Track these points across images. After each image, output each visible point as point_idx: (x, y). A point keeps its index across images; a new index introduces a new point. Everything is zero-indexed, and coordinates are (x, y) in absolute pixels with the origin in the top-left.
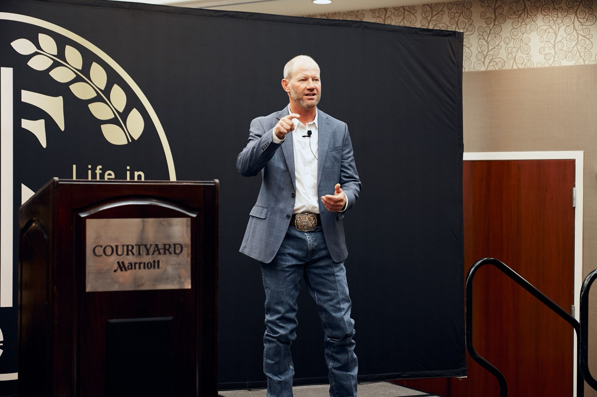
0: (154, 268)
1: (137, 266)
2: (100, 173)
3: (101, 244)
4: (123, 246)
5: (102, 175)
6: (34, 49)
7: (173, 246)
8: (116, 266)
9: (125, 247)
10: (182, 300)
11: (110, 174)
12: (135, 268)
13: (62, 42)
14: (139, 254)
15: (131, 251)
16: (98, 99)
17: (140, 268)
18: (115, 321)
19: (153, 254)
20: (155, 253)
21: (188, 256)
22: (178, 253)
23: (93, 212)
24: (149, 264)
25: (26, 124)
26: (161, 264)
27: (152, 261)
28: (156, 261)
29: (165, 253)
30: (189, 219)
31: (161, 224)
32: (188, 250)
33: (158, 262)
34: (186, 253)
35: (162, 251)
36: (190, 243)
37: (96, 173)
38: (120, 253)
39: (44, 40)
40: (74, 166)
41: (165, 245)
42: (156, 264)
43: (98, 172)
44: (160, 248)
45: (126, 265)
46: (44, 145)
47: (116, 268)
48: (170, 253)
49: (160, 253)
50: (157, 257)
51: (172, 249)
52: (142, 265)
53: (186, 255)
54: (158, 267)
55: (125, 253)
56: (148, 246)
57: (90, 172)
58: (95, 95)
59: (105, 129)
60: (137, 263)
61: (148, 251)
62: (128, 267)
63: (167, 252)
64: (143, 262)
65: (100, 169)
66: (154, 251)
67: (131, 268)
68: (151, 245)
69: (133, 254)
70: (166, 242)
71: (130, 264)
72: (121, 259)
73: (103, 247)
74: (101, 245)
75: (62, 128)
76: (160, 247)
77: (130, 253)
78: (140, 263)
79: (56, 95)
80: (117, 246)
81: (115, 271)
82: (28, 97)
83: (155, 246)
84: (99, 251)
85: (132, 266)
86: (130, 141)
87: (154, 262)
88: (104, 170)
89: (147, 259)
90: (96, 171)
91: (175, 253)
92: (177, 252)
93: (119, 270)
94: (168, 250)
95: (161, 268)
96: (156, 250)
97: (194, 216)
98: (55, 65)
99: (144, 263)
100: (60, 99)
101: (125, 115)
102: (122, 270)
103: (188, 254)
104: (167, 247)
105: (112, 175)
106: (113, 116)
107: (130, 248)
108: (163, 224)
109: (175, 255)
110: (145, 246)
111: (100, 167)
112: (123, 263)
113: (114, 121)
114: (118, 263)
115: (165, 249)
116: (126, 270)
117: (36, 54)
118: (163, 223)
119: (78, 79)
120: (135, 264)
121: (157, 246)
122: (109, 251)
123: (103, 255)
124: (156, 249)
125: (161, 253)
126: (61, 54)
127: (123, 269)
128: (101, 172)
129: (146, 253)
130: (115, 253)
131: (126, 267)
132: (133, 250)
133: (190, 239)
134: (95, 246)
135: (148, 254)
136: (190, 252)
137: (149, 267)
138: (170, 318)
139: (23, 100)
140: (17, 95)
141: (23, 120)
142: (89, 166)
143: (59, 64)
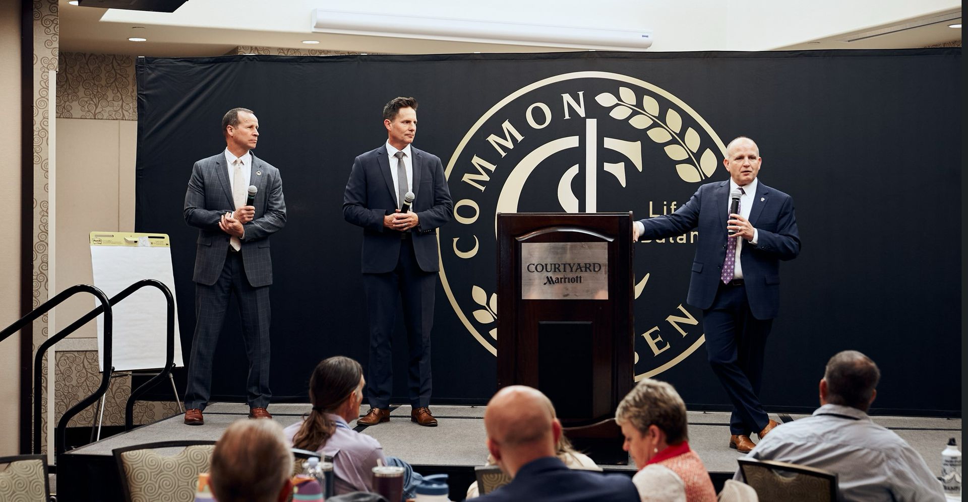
0: (577, 282)
1: (563, 280)
2: (675, 209)
3: (533, 262)
4: (551, 264)
6: (616, 101)
7: (592, 265)
8: (546, 281)
9: (553, 266)
10: (601, 309)
12: (561, 282)
13: (640, 93)
14: (565, 271)
15: (558, 268)
16: (673, 142)
17: (565, 282)
18: (544, 322)
19: (576, 271)
20: (578, 270)
21: (605, 274)
23: (528, 237)
24: (573, 279)
25: (608, 167)
26: (582, 279)
27: (575, 277)
28: (579, 277)
29: (586, 271)
30: (607, 243)
31: (582, 247)
32: (605, 268)
33: (580, 277)
34: (604, 271)
35: (583, 269)
36: (607, 263)
38: (549, 270)
39: (625, 93)
40: (651, 203)
41: (586, 264)
42: (579, 279)
43: (673, 207)
44: (581, 266)
45: (554, 280)
46: (624, 185)
48: (591, 271)
49: (581, 271)
50: (579, 274)
51: (592, 268)
52: (567, 280)
53: (604, 273)
54: (581, 282)
55: (553, 270)
56: (572, 265)
57: (665, 207)
58: (671, 138)
59: (679, 168)
60: (563, 278)
61: (572, 269)
63: (588, 270)
64: (567, 277)
65: (675, 205)
66: (577, 269)
67: (558, 282)
68: (574, 264)
69: (560, 271)
70: (587, 261)
71: (557, 279)
72: (550, 275)
73: (535, 265)
74: (533, 264)
75: (640, 168)
77: (557, 270)
79: (634, 141)
80: (546, 265)
81: (545, 284)
82: (610, 143)
83: (577, 265)
84: (533, 268)
85: (558, 281)
86: (704, 178)
87: (577, 277)
89: (571, 275)
90: (671, 207)
91: (594, 271)
92: (596, 270)
93: (548, 283)
94: (589, 268)
95: (583, 283)
96: (579, 268)
97: (611, 240)
98: (635, 113)
99: (569, 278)
101: (698, 155)
102: (550, 283)
103: (605, 271)
104: (588, 266)
106: (688, 157)
107: (557, 266)
109: (595, 273)
110: (569, 264)
111: (675, 203)
112: (551, 277)
113: (688, 161)
114: (547, 277)
115: (586, 267)
116: (554, 283)
117: (617, 105)
118: (584, 246)
119: (655, 125)
120: (561, 278)
121: (579, 264)
122: (539, 268)
123: (535, 271)
126: (640, 104)
128: (675, 207)
129: (570, 270)
130: (544, 270)
131: (554, 281)
132: (559, 268)
133: (607, 260)
134: (528, 265)
135: (572, 271)
136: (607, 270)
137: (573, 281)
138: (590, 323)
139: (605, 146)
140: (600, 143)
141: (605, 164)
142: (665, 203)
143: (637, 113)
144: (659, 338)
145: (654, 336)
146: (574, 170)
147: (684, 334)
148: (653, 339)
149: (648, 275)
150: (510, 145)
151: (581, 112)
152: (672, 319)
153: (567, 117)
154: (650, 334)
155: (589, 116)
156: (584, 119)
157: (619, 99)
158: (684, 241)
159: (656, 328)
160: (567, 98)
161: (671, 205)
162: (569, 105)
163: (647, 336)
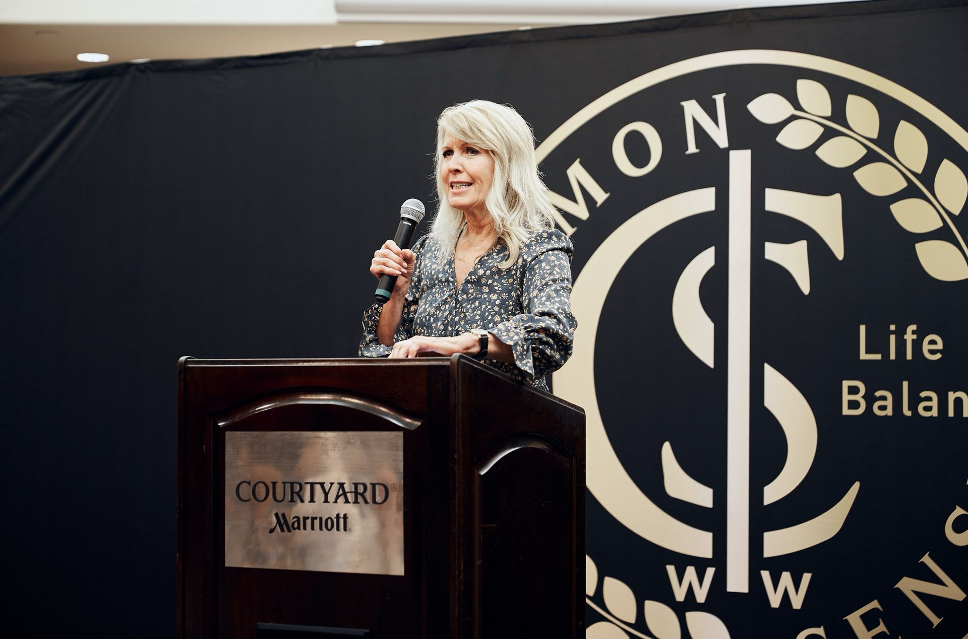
0: (338, 529)
1: (309, 522)
2: (913, 340)
3: (248, 477)
4: (284, 483)
5: (917, 345)
6: (790, 110)
7: (369, 487)
8: (273, 522)
9: (288, 486)
10: (388, 598)
11: (932, 342)
12: (305, 528)
13: (839, 90)
14: (312, 501)
15: (298, 493)
16: (910, 192)
17: (313, 528)
18: (269, 625)
19: (336, 502)
20: (338, 501)
21: (398, 509)
22: (380, 502)
23: (238, 418)
24: (329, 521)
25: (774, 252)
26: (349, 522)
27: (334, 516)
28: (342, 516)
29: (356, 502)
30: (401, 434)
31: (349, 442)
32: (398, 497)
33: (345, 517)
34: (395, 503)
35: (351, 497)
36: (402, 482)
37: (906, 340)
38: (279, 497)
39: (808, 91)
40: (863, 328)
41: (356, 485)
42: (342, 521)
43: (909, 337)
44: (347, 491)
45: (290, 521)
46: (805, 288)
47: (273, 527)
48: (366, 502)
50: (341, 508)
51: (368, 495)
52: (317, 522)
53: (394, 507)
54: (345, 529)
55: (288, 497)
56: (327, 487)
57: (893, 338)
58: (904, 184)
59: (922, 249)
60: (308, 518)
61: (326, 494)
62: (293, 523)
63: (360, 499)
64: (318, 516)
65: (914, 332)
66: (338, 497)
67: (299, 528)
68: (332, 484)
69: (302, 501)
70: (359, 479)
71: (295, 519)
72: (281, 509)
73: (253, 484)
74: (248, 481)
75: (839, 252)
76: (347, 488)
77: (296, 497)
78: (313, 519)
79: (828, 192)
80: (274, 484)
81: (272, 531)
82: (778, 201)
83: (338, 486)
85: (299, 523)
87: (338, 516)
88: (921, 334)
89: (325, 511)
90: (906, 337)
91: (374, 502)
92: (379, 499)
93: (278, 527)
94: (362, 495)
95: (350, 530)
96: (341, 495)
97: (410, 426)
98: (828, 134)
99: (321, 519)
100: (837, 198)
101: (964, 220)
102: (282, 530)
103: (398, 504)
104: (361, 489)
105: (938, 343)
106: (941, 224)
107: (296, 488)
108: (353, 443)
109: (375, 505)
110: (322, 484)
111: (914, 327)
112: (283, 515)
113: (941, 234)
114: (276, 515)
115: (356, 493)
116: (289, 531)
117: (793, 118)
118: (352, 441)
119: (870, 158)
120: (305, 519)
121: (341, 485)
122: (261, 492)
123: (253, 499)
124: (341, 492)
125: (350, 500)
126: (839, 114)
127: (284, 527)
128: (915, 337)
129: (324, 499)
130: (271, 496)
131: (290, 524)
132: (300, 493)
133: (402, 475)
134: (238, 483)
135: (326, 501)
136: (401, 501)
137: (329, 527)
138: (362, 631)
139: (768, 207)
140: (757, 200)
141: (768, 245)
142: (893, 327)
143: (835, 133)
144: (882, 628)
145: (869, 621)
146: (705, 260)
147: (935, 620)
148: (869, 628)
149: (856, 486)
150: (581, 211)
151: (720, 136)
152: (908, 585)
153: (692, 149)
154: (863, 617)
155: (736, 143)
156: (726, 152)
157: (797, 106)
158: (935, 413)
159: (875, 604)
160: (692, 109)
161: (906, 334)
162: (697, 125)
163: (854, 620)
